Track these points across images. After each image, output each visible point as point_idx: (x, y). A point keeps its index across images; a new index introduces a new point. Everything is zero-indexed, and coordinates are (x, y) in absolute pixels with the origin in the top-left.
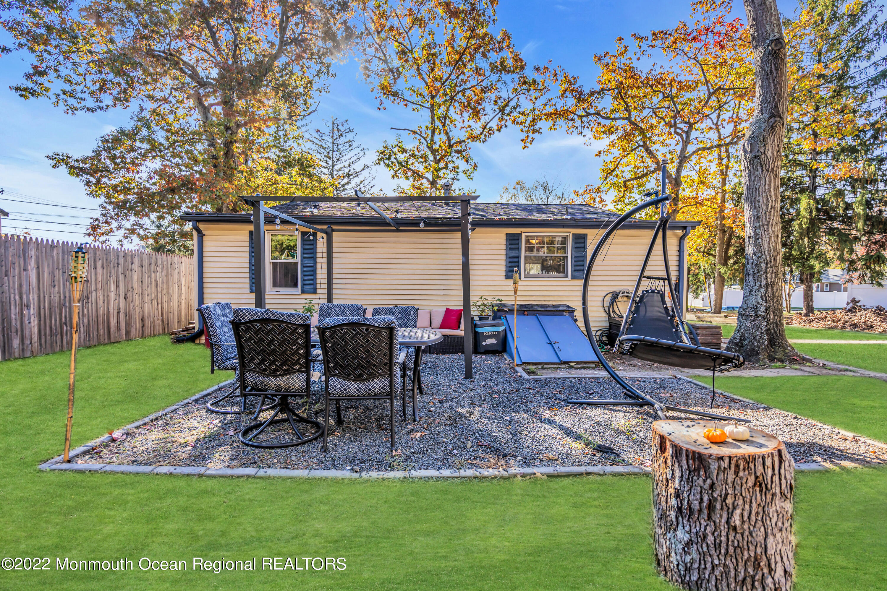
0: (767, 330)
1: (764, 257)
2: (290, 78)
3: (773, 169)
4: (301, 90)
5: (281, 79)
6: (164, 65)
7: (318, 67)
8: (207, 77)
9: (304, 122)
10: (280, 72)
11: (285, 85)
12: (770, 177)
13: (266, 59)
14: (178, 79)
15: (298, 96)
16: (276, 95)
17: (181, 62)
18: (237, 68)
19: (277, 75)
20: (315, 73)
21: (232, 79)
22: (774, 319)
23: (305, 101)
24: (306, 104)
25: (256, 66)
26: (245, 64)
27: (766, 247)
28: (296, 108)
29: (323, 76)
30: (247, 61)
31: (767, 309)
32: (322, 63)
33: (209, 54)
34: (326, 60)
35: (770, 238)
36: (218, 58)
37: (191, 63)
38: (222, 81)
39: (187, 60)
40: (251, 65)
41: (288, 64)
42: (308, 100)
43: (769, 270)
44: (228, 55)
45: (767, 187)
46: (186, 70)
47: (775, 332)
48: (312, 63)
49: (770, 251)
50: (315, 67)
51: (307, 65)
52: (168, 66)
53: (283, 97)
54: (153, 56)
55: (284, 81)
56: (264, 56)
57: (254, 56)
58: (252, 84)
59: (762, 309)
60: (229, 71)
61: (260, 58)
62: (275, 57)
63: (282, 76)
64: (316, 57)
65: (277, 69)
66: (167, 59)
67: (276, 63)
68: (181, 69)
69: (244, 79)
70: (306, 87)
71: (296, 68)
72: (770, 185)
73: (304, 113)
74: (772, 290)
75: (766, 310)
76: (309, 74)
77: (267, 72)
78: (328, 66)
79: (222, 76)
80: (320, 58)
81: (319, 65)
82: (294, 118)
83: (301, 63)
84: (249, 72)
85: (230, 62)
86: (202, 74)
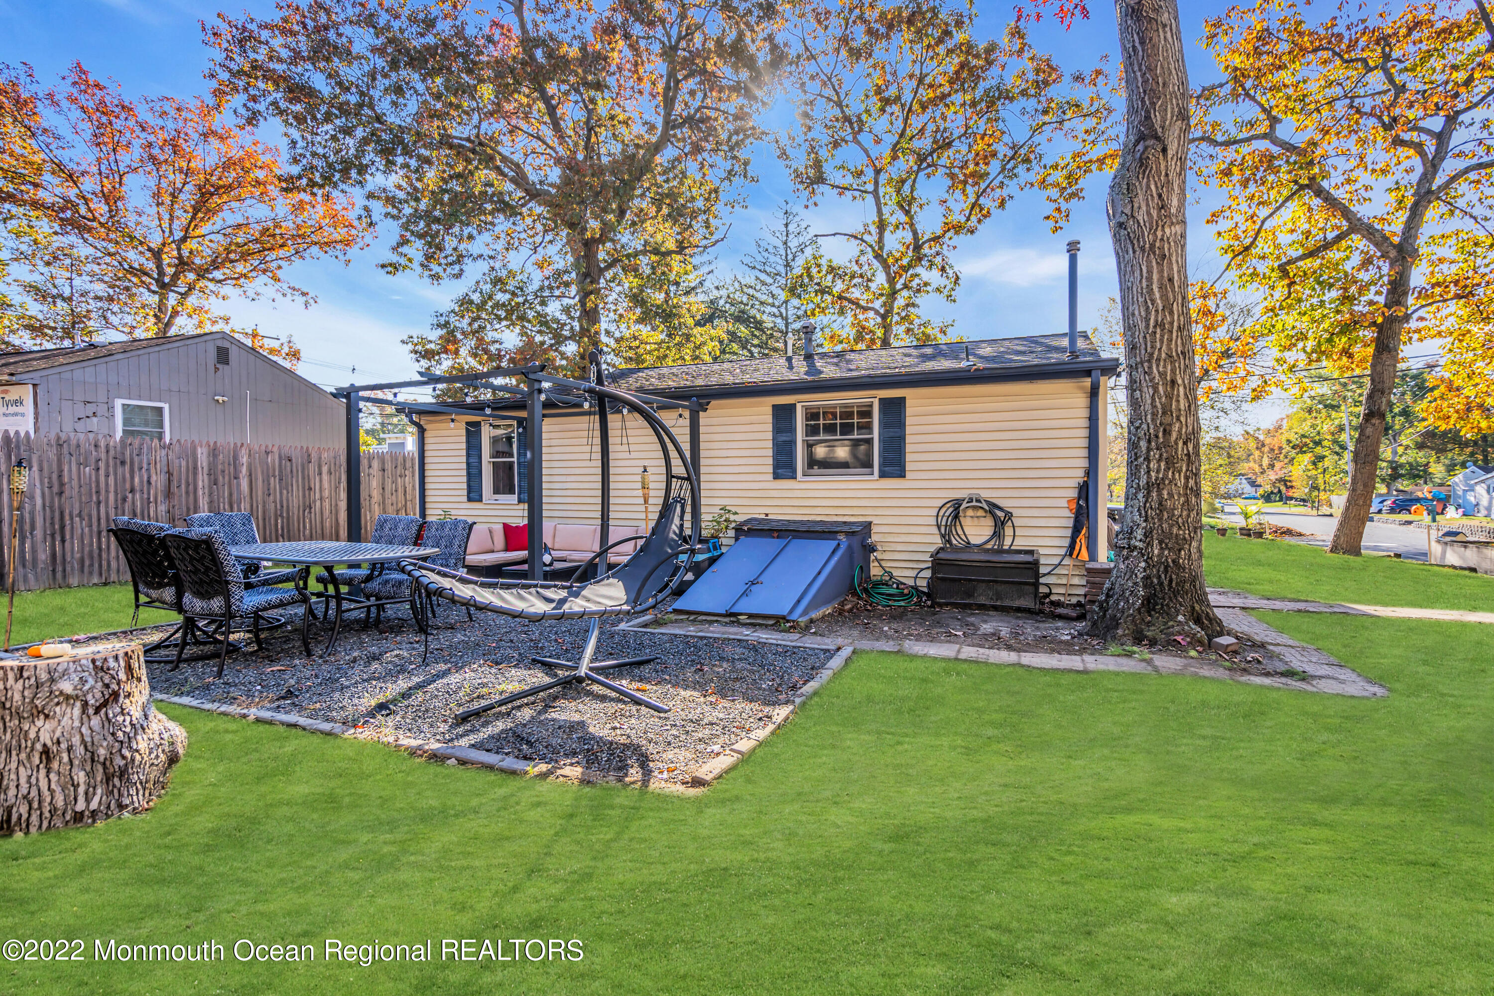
0: (1147, 578)
1: (1144, 426)
2: (681, 183)
3: (1152, 246)
4: (700, 204)
5: (666, 186)
6: (468, 161)
7: (728, 165)
8: (541, 183)
9: (705, 258)
10: (664, 173)
11: (672, 195)
12: (1149, 262)
13: (641, 152)
14: (492, 185)
15: (694, 215)
16: (658, 212)
17: (498, 157)
18: (592, 166)
19: (660, 179)
20: (724, 175)
21: (583, 185)
22: (1160, 555)
23: (707, 222)
24: (707, 227)
25: (624, 163)
26: (605, 160)
27: (1148, 407)
28: (692, 235)
29: (735, 179)
30: (609, 155)
31: (1148, 534)
32: (734, 158)
33: (544, 142)
34: (742, 154)
35: (1156, 389)
36: (560, 149)
37: (517, 158)
38: (567, 189)
39: (507, 154)
40: (615, 161)
41: (678, 159)
42: (711, 220)
43: (1154, 454)
44: (576, 144)
45: (1144, 284)
46: (506, 170)
47: (1161, 584)
48: (718, 159)
49: (1154, 414)
50: (723, 164)
51: (710, 161)
52: (475, 163)
53: (669, 215)
54: (451, 147)
55: (670, 189)
56: (637, 146)
57: (620, 146)
58: (617, 193)
59: (1139, 534)
60: (577, 172)
61: (631, 150)
62: (657, 148)
63: (667, 181)
64: (726, 148)
65: (659, 169)
66: (473, 151)
67: (658, 159)
68: (498, 169)
69: (604, 185)
70: (707, 200)
71: (691, 166)
72: (1150, 279)
73: (704, 242)
74: (1160, 494)
75: (1145, 535)
76: (714, 177)
77: (642, 174)
78: (746, 163)
79: (567, 181)
80: (732, 149)
81: (730, 162)
82: (687, 251)
83: (700, 158)
84: (613, 173)
85: (580, 156)
86: (533, 177)
